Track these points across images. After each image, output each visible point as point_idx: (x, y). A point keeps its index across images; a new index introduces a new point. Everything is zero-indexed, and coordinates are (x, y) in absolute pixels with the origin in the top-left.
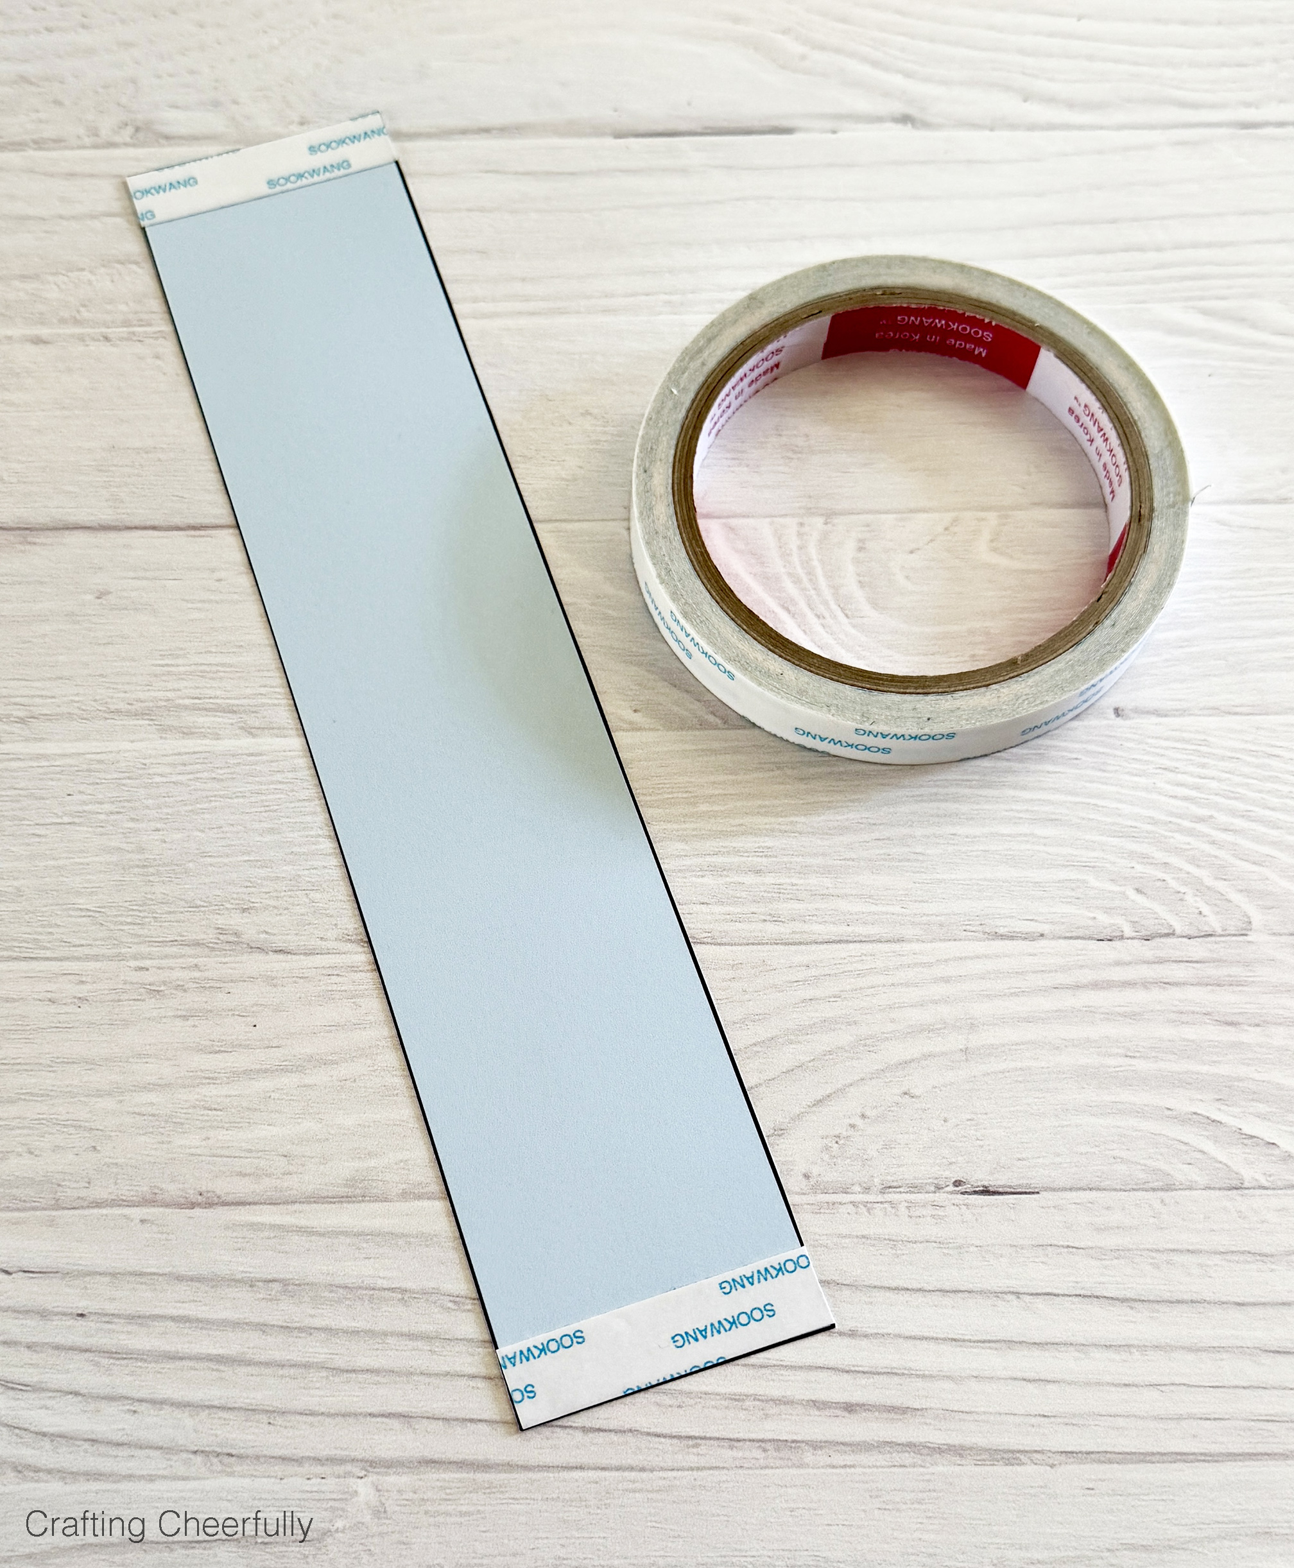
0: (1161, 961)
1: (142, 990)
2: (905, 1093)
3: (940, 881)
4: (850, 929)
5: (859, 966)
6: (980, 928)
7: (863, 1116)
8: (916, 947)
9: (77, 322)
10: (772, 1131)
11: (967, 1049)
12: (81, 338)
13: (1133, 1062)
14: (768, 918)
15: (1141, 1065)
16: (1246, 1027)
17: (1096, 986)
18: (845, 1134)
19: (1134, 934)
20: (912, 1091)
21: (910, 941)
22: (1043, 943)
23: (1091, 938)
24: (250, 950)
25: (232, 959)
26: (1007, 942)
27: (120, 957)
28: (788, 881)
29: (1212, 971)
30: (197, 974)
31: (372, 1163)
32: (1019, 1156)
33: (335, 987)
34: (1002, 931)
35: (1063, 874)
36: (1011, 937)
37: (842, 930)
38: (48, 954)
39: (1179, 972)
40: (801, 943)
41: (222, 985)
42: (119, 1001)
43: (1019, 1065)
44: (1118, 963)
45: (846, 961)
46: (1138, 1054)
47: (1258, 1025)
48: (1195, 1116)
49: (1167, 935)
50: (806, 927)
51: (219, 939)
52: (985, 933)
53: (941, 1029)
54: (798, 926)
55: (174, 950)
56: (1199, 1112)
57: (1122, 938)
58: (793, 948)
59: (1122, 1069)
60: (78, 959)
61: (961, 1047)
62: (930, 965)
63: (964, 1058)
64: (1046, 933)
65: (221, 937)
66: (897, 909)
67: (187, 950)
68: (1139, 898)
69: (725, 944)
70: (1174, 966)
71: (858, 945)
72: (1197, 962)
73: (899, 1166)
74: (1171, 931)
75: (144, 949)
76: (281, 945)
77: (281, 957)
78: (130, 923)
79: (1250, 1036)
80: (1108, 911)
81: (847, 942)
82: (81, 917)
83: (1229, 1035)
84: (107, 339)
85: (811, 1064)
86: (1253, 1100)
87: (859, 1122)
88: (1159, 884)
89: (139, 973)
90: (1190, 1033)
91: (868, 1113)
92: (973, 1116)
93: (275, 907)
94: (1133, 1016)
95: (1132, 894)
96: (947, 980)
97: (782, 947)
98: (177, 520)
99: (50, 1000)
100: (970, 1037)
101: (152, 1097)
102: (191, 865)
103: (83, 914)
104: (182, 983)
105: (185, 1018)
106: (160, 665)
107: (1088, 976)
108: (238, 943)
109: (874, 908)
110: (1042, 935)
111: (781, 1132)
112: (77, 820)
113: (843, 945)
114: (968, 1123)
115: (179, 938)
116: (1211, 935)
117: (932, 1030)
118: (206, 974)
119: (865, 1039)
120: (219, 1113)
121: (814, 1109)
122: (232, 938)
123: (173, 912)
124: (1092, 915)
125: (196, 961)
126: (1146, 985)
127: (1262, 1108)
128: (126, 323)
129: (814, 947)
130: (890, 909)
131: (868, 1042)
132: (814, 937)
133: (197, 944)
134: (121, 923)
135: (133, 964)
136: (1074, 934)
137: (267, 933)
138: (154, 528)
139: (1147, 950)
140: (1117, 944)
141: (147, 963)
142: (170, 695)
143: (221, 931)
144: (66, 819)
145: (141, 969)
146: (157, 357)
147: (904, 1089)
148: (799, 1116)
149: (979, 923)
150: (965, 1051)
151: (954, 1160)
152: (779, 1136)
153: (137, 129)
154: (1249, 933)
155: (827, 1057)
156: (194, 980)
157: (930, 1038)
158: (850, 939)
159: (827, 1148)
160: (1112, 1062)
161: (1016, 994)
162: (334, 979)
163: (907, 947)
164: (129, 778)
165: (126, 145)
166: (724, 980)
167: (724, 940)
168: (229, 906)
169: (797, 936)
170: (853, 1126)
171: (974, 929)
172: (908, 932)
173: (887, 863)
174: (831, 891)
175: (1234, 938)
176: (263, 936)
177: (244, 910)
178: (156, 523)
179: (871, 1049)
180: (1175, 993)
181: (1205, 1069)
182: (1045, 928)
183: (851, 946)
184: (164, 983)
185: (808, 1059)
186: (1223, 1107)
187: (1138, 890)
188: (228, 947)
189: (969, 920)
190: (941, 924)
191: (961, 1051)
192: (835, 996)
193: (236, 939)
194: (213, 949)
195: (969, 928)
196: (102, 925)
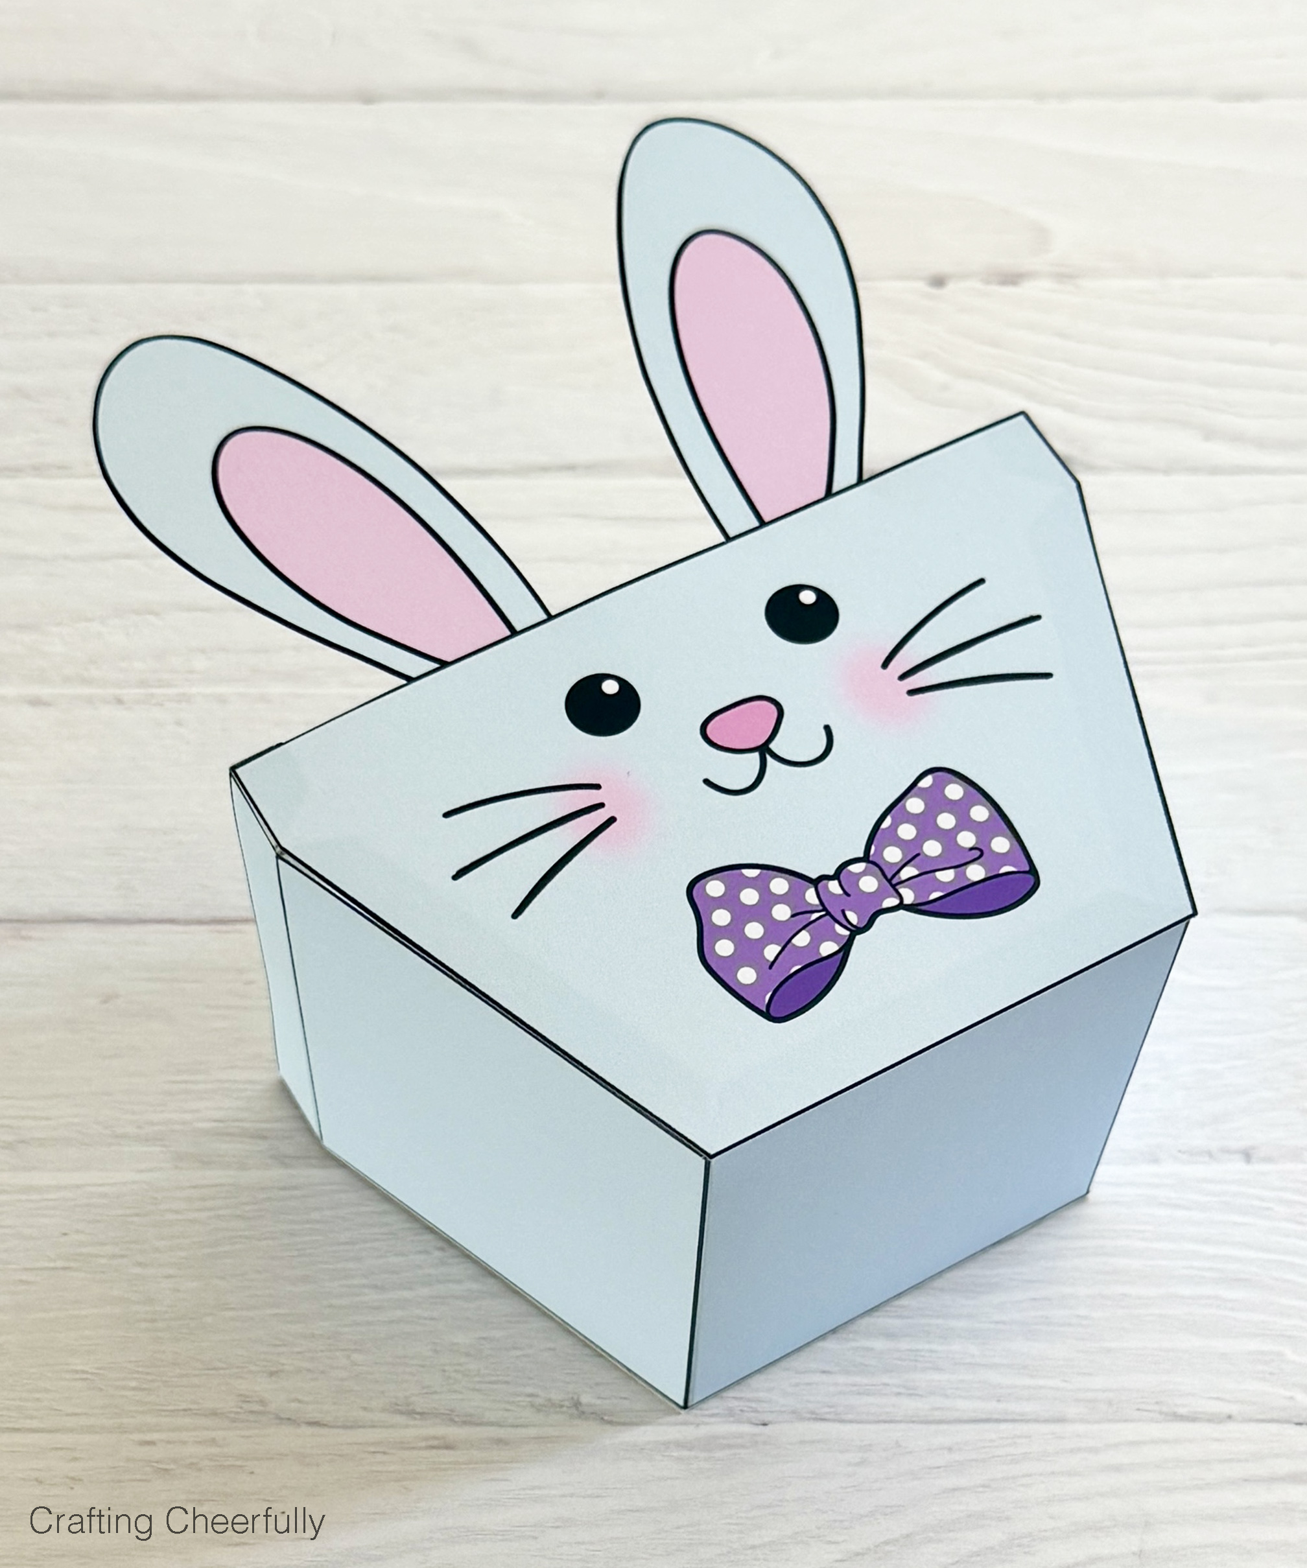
1: (148, 1469)
3: (1108, 1351)
4: (1002, 1406)
5: (1011, 1450)
6: (1156, 1408)
8: (1080, 1428)
9: (84, 681)
11: (1141, 1551)
12: (89, 700)
14: (902, 1390)
17: (1294, 1478)
21: (1073, 1421)
22: (1231, 1426)
23: (1288, 1422)
24: (278, 1421)
25: (256, 1431)
26: (1188, 1425)
27: (122, 1430)
28: (927, 1347)
30: (214, 1450)
33: (379, 1468)
34: (1182, 1411)
35: (1253, 1345)
36: (1192, 1418)
37: (992, 1407)
38: (35, 1424)
40: (941, 1422)
41: (245, 1464)
42: (120, 1481)
45: (995, 1444)
50: (948, 1403)
51: (241, 1408)
52: (1161, 1413)
53: (1109, 1527)
54: (938, 1401)
55: (187, 1421)
58: (933, 1427)
60: (71, 1430)
61: (1135, 1549)
62: (1093, 1450)
64: (1234, 1414)
65: (245, 1406)
66: (1057, 1383)
67: (201, 1421)
69: (851, 1422)
71: (1010, 1425)
75: (151, 1419)
76: (316, 1416)
77: (315, 1430)
78: (134, 1389)
81: (998, 1421)
82: (76, 1380)
84: (119, 701)
89: (147, 1448)
93: (309, 1370)
96: (1117, 1468)
97: (920, 1426)
98: (200, 913)
99: (37, 1480)
100: (1145, 1537)
102: (209, 1320)
103: (77, 1376)
104: (195, 1461)
106: (174, 1082)
107: (1285, 1466)
108: (265, 1413)
109: (1028, 1381)
110: (1230, 1417)
112: (72, 1264)
113: (992, 1425)
115: (192, 1407)
117: (1099, 1528)
118: (225, 1450)
119: (1019, 1538)
122: (256, 1407)
123: (186, 1375)
124: (1288, 1394)
125: (213, 1434)
128: (143, 684)
129: (959, 1427)
130: (1049, 1383)
131: (1024, 1541)
132: (957, 1415)
133: (214, 1413)
134: (124, 1388)
135: (137, 1437)
136: (1267, 1416)
137: (300, 1401)
138: (172, 921)
141: (155, 1436)
142: (188, 1117)
143: (245, 1399)
144: (59, 1264)
145: (147, 1443)
149: (1155, 1401)
150: (1140, 1554)
155: (973, 1559)
156: (212, 1458)
157: (1096, 1538)
158: (1001, 1417)
161: (1199, 1487)
162: (380, 1457)
163: (1069, 1428)
164: (137, 1215)
166: (849, 1464)
167: (850, 1417)
168: (253, 1368)
171: (1149, 1408)
172: (1070, 1410)
173: (1044, 1328)
174: (977, 1360)
176: (294, 1405)
177: (272, 1374)
178: (174, 916)
182: (1233, 1409)
183: (1003, 1426)
184: (175, 1461)
188: (252, 1417)
189: (1142, 1398)
190: (1110, 1403)
191: (1134, 1554)
192: (983, 1486)
193: (261, 1408)
194: (234, 1421)
195: (1143, 1406)
196: (101, 1390)
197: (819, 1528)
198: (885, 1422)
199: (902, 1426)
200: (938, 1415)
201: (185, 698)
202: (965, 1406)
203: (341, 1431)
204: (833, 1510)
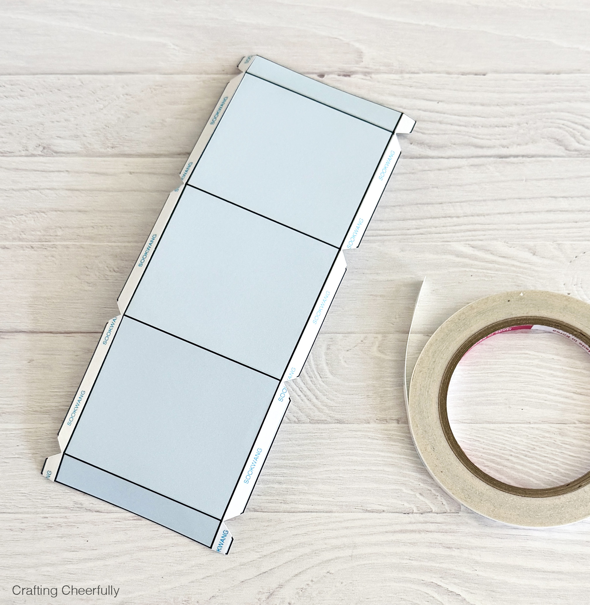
0: (426, 522)
1: (45, 526)
2: (328, 572)
3: (348, 488)
4: (313, 507)
5: (315, 522)
6: (361, 508)
7: (312, 581)
8: (336, 514)
9: (20, 240)
10: (278, 586)
11: (352, 555)
12: (22, 247)
13: (412, 562)
14: (282, 502)
15: (414, 563)
16: (454, 549)
17: (401, 531)
18: (305, 587)
19: (417, 512)
20: (330, 572)
21: (335, 512)
22: (383, 514)
23: (401, 513)
24: (86, 511)
25: (79, 514)
26: (370, 513)
27: (37, 513)
28: (291, 487)
29: (444, 527)
30: (66, 520)
31: (130, 596)
32: (367, 597)
33: (118, 526)
34: (369, 509)
35: (393, 487)
36: (372, 511)
37: (310, 507)
38: (10, 511)
39: (432, 527)
40: (294, 512)
41: (76, 525)
42: (36, 530)
43: (370, 562)
44: (410, 523)
45: (311, 520)
46: (414, 559)
47: (458, 549)
48: (432, 583)
49: (429, 512)
50: (296, 506)
52: (362, 510)
53: (343, 547)
54: (293, 505)
55: (57, 510)
56: (434, 582)
57: (413, 513)
58: (291, 514)
59: (408, 564)
60: (21, 513)
61: (350, 555)
62: (340, 522)
63: (351, 559)
64: (385, 510)
66: (331, 499)
67: (62, 510)
68: (421, 498)
69: (266, 512)
70: (431, 524)
71: (315, 513)
72: (439, 523)
73: (323, 600)
74: (431, 511)
75: (46, 510)
76: (98, 509)
77: (98, 513)
78: (41, 499)
79: (455, 553)
80: (409, 502)
81: (311, 512)
82: (22, 496)
83: (448, 552)
84: (32, 247)
85: (295, 560)
86: (454, 578)
87: (310, 583)
88: (428, 491)
89: (45, 519)
90: (433, 551)
91: (314, 580)
92: (352, 581)
94: (414, 544)
95: (418, 495)
96: (347, 528)
97: (287, 514)
98: (60, 330)
99: (10, 530)
100: (354, 551)
101: (49, 569)
103: (23, 495)
104: (60, 524)
105: (62, 537)
106: (53, 392)
107: (398, 528)
108: (82, 508)
109: (322, 499)
110: (384, 511)
111: (281, 587)
112: (21, 456)
113: (310, 513)
114: (350, 584)
115: (59, 505)
116: (445, 513)
117: (340, 548)
118: (69, 520)
119: (315, 551)
120: (74, 575)
121: (294, 578)
123: (58, 495)
124: (402, 503)
125: (66, 515)
126: (420, 532)
127: (457, 581)
128: (40, 241)
129: (299, 514)
130: (328, 499)
131: (317, 552)
132: (299, 510)
133: (66, 508)
134: (38, 499)
135: (42, 515)
136: (395, 511)
137: (93, 504)
138: (51, 333)
139: (421, 518)
140: (410, 515)
141: (47, 515)
143: (76, 503)
144: (17, 456)
145: (45, 517)
146: (53, 256)
147: (328, 571)
148: (289, 581)
149: (361, 505)
151: (343, 598)
152: (280, 588)
153: (44, 148)
154: (460, 512)
155: (301, 557)
156: (65, 523)
157: (339, 551)
158: (313, 511)
159: (298, 593)
160: (404, 561)
161: (372, 534)
162: (118, 523)
163: (333, 514)
164: (41, 439)
165: (40, 155)
166: (264, 526)
167: (265, 510)
169: (292, 509)
170: (308, 585)
171: (359, 508)
172: (335, 509)
173: (329, 481)
174: (307, 491)
175: (454, 514)
178: (52, 330)
179: (317, 555)
180: (429, 535)
181: (438, 565)
182: (385, 508)
183: (313, 514)
184: (54, 524)
185: (293, 558)
186: (443, 580)
187: (421, 494)
188: (78, 509)
189: (357, 504)
190: (347, 506)
191: (350, 556)
192: (305, 534)
193: (81, 506)
194: (72, 510)
195: (356, 507)
196: (30, 499)
197: (254, 547)
198: (276, 512)
199: (281, 514)
200: (293, 510)
201: (54, 246)
202: (302, 507)
203: (106, 514)
204: (258, 541)
